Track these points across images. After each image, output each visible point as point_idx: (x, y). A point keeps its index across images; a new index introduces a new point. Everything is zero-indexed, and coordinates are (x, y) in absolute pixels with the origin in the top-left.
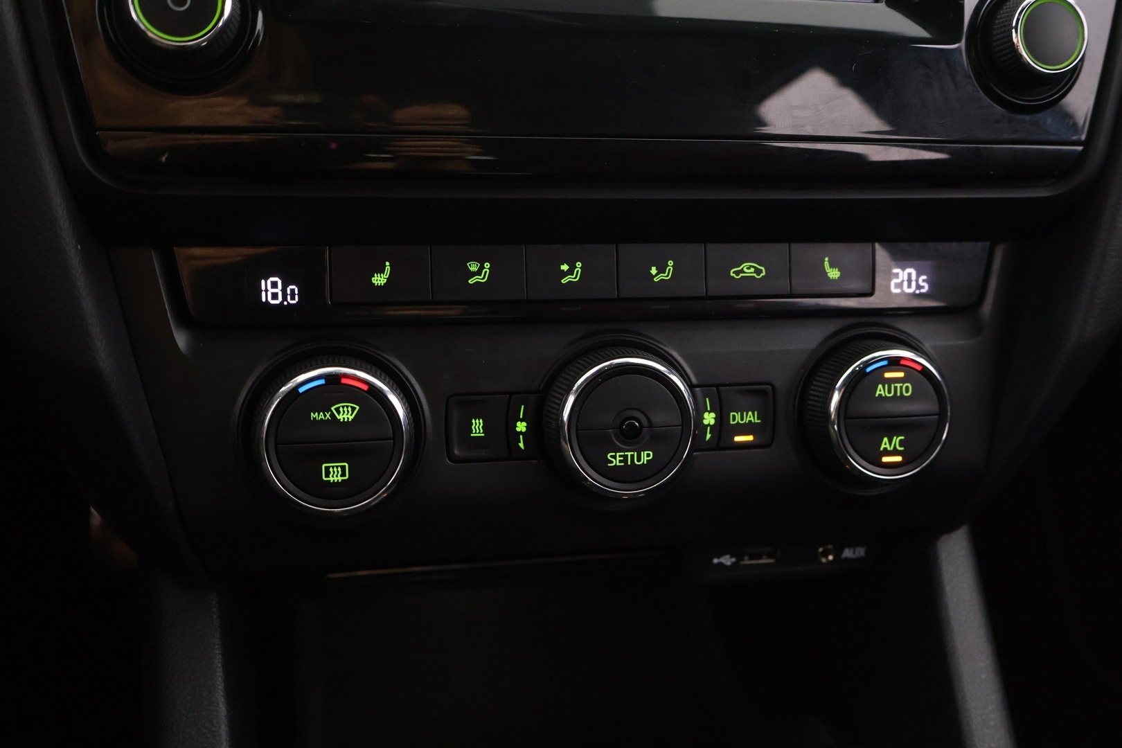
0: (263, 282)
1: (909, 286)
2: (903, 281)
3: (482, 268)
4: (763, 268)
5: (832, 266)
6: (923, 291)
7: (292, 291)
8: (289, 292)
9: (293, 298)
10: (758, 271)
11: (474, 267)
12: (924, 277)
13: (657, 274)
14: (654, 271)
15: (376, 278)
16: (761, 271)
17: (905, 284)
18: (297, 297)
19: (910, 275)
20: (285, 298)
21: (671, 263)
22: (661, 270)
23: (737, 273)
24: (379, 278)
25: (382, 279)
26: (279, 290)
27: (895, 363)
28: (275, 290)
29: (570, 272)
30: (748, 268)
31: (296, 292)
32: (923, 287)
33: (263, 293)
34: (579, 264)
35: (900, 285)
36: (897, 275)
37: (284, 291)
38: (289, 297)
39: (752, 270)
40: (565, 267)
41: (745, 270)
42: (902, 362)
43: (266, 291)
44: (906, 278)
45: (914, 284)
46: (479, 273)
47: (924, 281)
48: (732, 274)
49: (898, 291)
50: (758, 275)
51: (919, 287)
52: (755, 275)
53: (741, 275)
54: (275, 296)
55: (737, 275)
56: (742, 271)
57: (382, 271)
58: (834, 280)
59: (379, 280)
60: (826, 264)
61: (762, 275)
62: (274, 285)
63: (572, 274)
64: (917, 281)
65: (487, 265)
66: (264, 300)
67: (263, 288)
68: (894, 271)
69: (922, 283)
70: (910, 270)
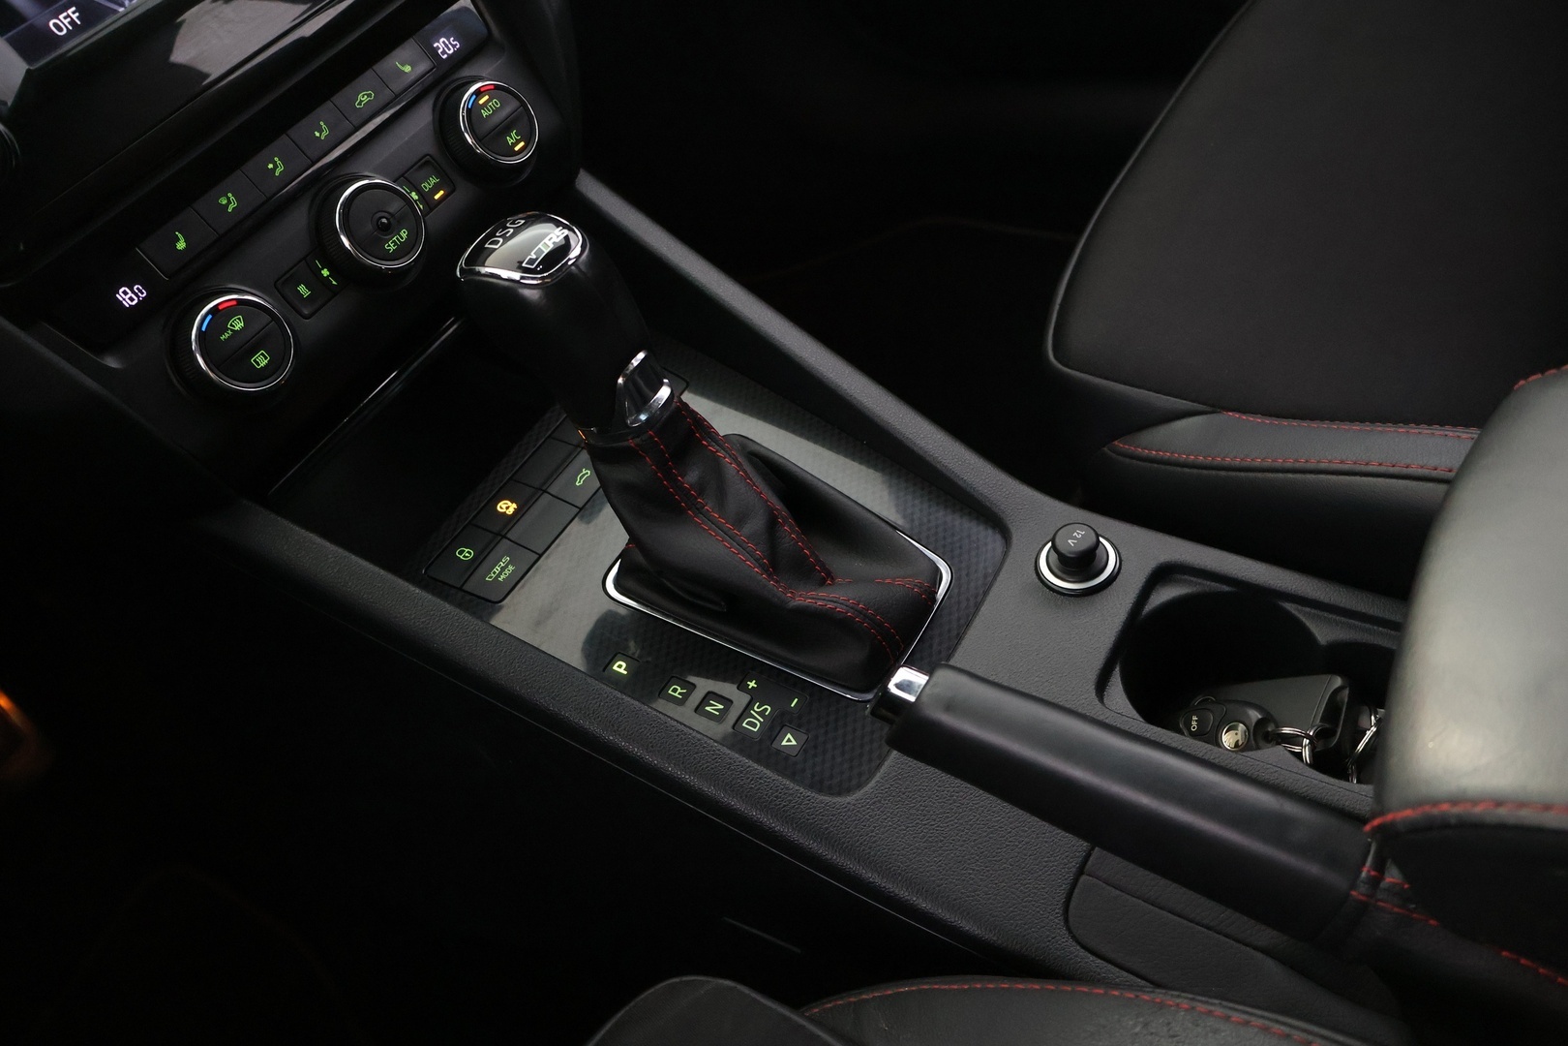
0: (118, 296)
1: (449, 49)
2: (443, 49)
3: (228, 198)
4: (370, 92)
5: (403, 65)
6: (458, 47)
7: (138, 289)
8: (137, 291)
9: (142, 293)
10: (369, 95)
11: (224, 201)
12: (452, 38)
13: (320, 135)
14: (317, 134)
15: (178, 246)
17: (446, 49)
18: (143, 291)
19: (444, 42)
20: (138, 297)
21: (322, 123)
22: (321, 132)
23: (360, 104)
26: (130, 294)
27: (478, 93)
28: (128, 296)
29: (276, 166)
30: (363, 97)
31: (141, 288)
32: (456, 44)
33: (124, 302)
34: (276, 159)
35: (444, 52)
36: (438, 47)
37: (133, 292)
38: (139, 294)
39: (366, 97)
40: (271, 166)
41: (362, 99)
42: (482, 90)
43: (124, 299)
44: (444, 46)
45: (450, 46)
46: (229, 202)
47: (453, 40)
48: (357, 106)
49: (445, 56)
50: (371, 97)
51: (454, 46)
52: (369, 98)
53: (363, 104)
54: (131, 299)
56: (362, 101)
57: (178, 240)
58: (410, 72)
59: (181, 245)
60: (399, 66)
62: (125, 293)
63: (278, 167)
64: (450, 43)
65: (230, 195)
66: (127, 306)
67: (121, 299)
68: (435, 45)
69: (454, 43)
70: (442, 40)
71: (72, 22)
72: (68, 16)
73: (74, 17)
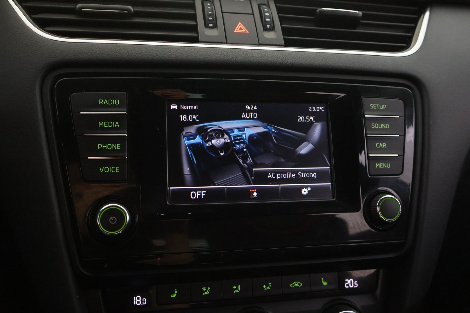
0: (135, 298)
1: (351, 285)
2: (349, 284)
3: (207, 289)
4: (301, 283)
5: (324, 281)
6: (356, 286)
7: (144, 300)
8: (143, 301)
9: (144, 303)
10: (299, 284)
11: (204, 289)
12: (356, 282)
13: (265, 288)
14: (264, 287)
15: (172, 295)
16: (301, 284)
17: (350, 284)
18: (146, 302)
19: (351, 281)
20: (142, 303)
21: (270, 283)
22: (267, 286)
23: (292, 285)
24: (173, 295)
25: (174, 295)
26: (140, 300)
28: (138, 300)
29: (236, 289)
30: (296, 284)
31: (146, 300)
32: (356, 285)
33: (135, 302)
34: (239, 286)
36: (347, 282)
38: (143, 302)
39: (298, 284)
40: (235, 287)
41: (295, 284)
43: (136, 301)
44: (350, 282)
45: (353, 284)
46: (206, 291)
47: (356, 283)
48: (291, 286)
49: (348, 287)
50: (300, 286)
51: (354, 285)
52: (298, 286)
53: (294, 286)
54: (138, 302)
55: (293, 286)
56: (294, 285)
57: (174, 293)
58: (325, 286)
59: (173, 296)
60: (322, 280)
61: (301, 285)
62: (138, 298)
63: (237, 289)
64: (354, 283)
65: (209, 288)
66: (135, 304)
67: (135, 300)
68: (346, 280)
69: (356, 284)
70: (351, 280)
71: (200, 196)
72: (201, 193)
73: (202, 194)
